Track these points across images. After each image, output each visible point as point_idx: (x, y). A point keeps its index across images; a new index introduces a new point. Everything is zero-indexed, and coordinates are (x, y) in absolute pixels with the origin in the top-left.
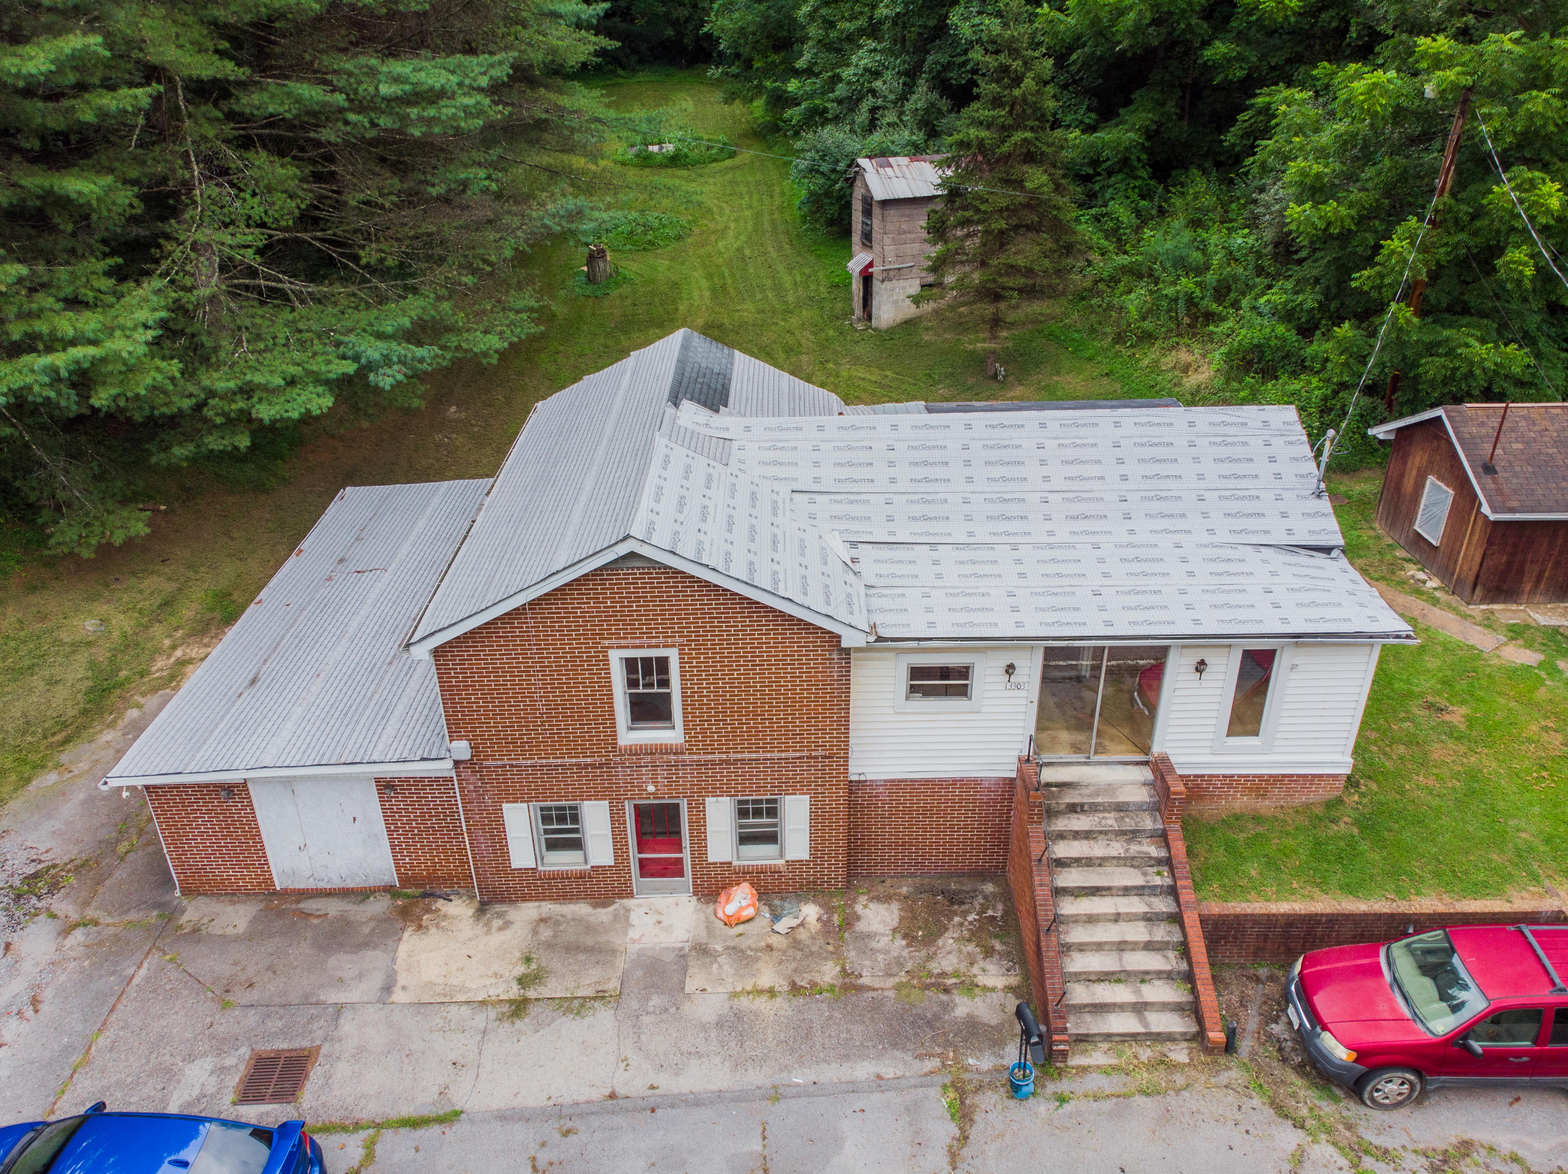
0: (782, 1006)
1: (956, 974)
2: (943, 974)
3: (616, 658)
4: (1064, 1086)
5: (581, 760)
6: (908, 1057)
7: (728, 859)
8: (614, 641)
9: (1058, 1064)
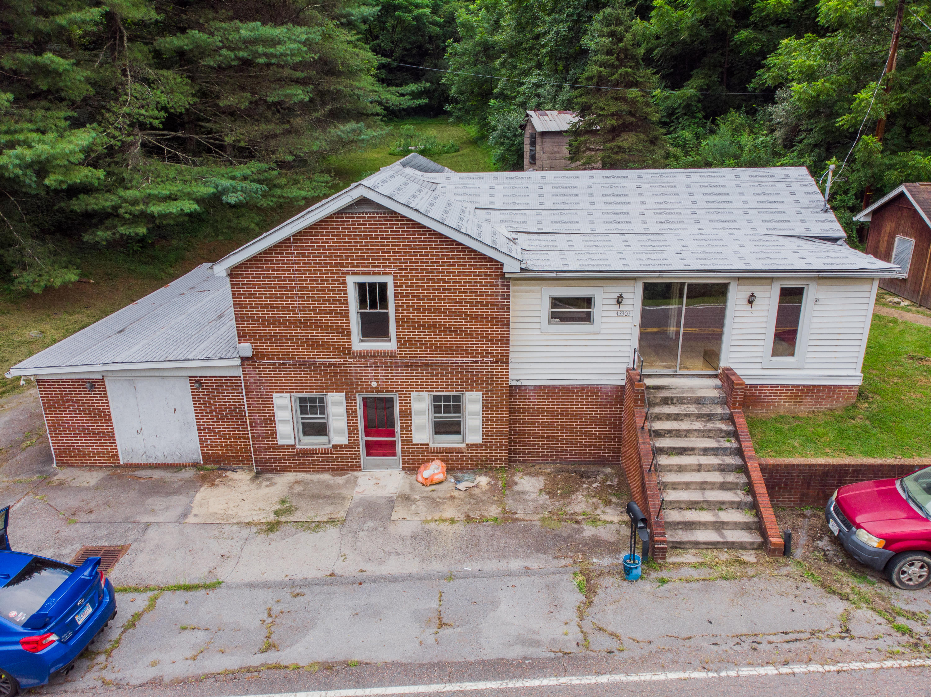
0: (459, 528)
1: (584, 514)
2: (575, 513)
3: (351, 281)
4: (664, 574)
5: (327, 360)
6: (549, 558)
7: (425, 441)
8: (350, 269)
9: (659, 561)
